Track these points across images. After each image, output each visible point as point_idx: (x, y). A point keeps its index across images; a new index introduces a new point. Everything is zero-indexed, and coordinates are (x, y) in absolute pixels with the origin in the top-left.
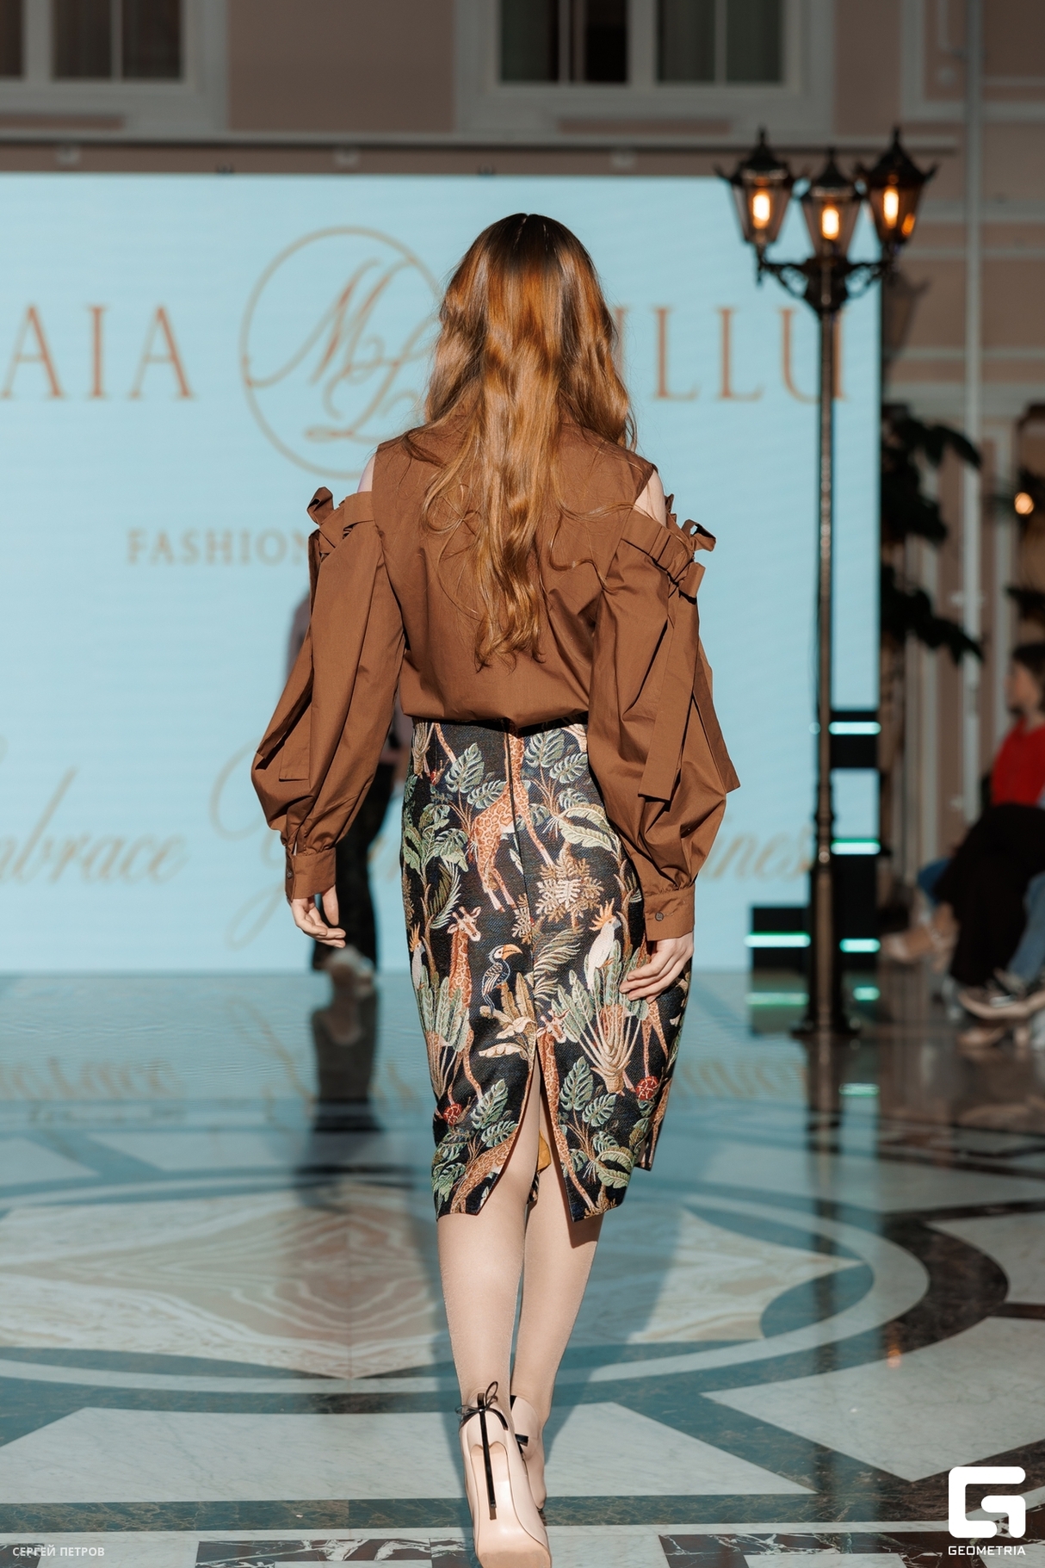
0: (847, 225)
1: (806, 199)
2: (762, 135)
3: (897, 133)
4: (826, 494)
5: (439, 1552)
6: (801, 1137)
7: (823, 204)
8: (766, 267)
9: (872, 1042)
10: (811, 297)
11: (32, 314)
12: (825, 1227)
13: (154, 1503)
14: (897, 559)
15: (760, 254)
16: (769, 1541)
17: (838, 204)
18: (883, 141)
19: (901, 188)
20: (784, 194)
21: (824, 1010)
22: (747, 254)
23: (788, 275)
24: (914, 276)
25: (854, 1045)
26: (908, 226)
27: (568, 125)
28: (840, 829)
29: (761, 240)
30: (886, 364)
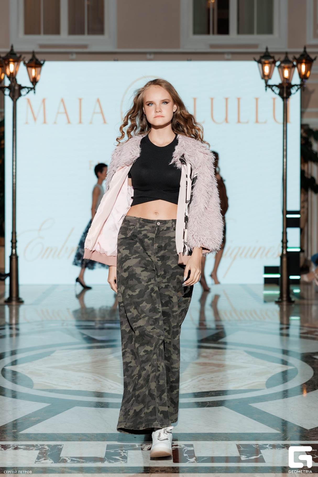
0: (291, 74)
1: (279, 67)
2: (267, 49)
3: (305, 48)
4: (285, 150)
5: (174, 448)
6: (278, 332)
7: (284, 68)
8: (267, 86)
9: (299, 304)
10: (281, 94)
11: (62, 100)
12: (285, 357)
13: (94, 433)
14: (306, 168)
15: (266, 82)
16: (267, 446)
17: (288, 68)
18: (302, 50)
19: (306, 63)
20: (273, 65)
21: (285, 296)
22: (263, 82)
23: (274, 88)
24: (310, 88)
25: (293, 305)
26: (308, 74)
27: (212, 46)
28: (289, 245)
29: (266, 78)
30: (302, 113)
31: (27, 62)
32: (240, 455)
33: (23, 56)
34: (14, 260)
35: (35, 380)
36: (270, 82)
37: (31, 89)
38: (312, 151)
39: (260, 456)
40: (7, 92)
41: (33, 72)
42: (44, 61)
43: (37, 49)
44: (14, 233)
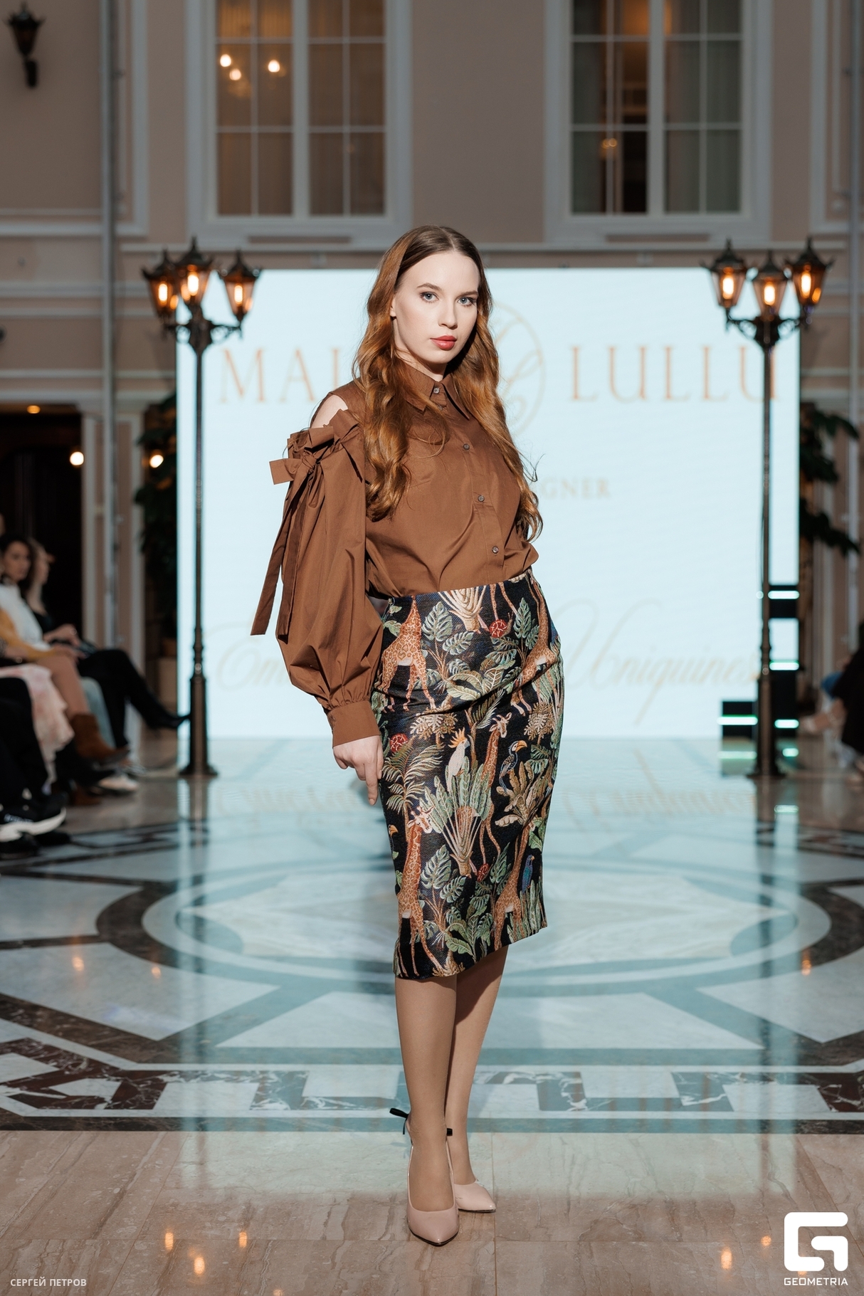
0: (779, 296)
1: (755, 280)
2: (729, 243)
3: (809, 241)
4: (767, 456)
5: (541, 1080)
6: (753, 837)
7: (765, 283)
8: (730, 321)
9: (797, 781)
10: (758, 338)
11: (298, 354)
12: (766, 890)
14: (808, 495)
15: (728, 312)
17: (774, 282)
18: (801, 245)
19: (812, 273)
20: (742, 278)
21: (766, 763)
22: (720, 313)
23: (744, 325)
24: (821, 326)
25: (783, 783)
26: (816, 296)
27: (612, 238)
28: (774, 654)
29: (728, 304)
30: (803, 379)
31: (225, 271)
32: (681, 1094)
33: (217, 260)
34: (198, 687)
35: (247, 936)
36: (736, 313)
37: (234, 329)
38: (821, 459)
39: (723, 1098)
40: (183, 335)
41: (238, 292)
42: (261, 269)
43: (245, 246)
44: (198, 631)
